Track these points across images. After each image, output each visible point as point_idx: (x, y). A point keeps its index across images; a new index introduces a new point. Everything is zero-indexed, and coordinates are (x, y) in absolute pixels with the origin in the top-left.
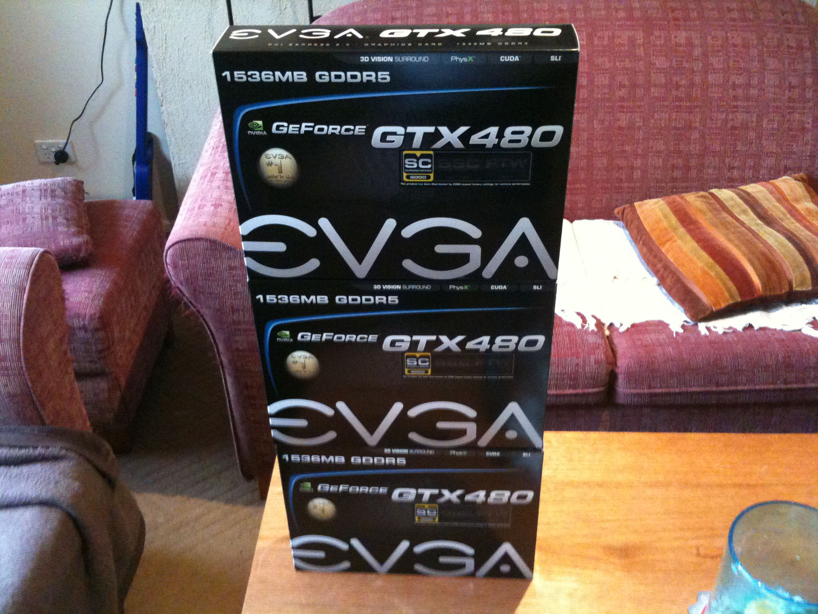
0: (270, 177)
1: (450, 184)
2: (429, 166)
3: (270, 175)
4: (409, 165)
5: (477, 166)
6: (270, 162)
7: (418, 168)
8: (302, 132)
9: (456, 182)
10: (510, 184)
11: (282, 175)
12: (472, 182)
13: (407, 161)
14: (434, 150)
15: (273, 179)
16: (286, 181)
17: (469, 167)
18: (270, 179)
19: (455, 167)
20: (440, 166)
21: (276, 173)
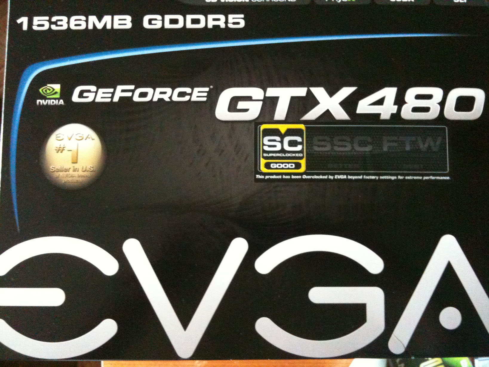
0: (58, 171)
1: (331, 177)
2: (299, 148)
3: (58, 167)
4: (270, 146)
5: (368, 149)
6: (62, 146)
7: (283, 151)
8: (116, 99)
9: (339, 174)
10: (421, 178)
11: (76, 166)
12: (363, 174)
13: (266, 140)
14: (305, 122)
15: (61, 174)
16: (82, 176)
17: (358, 149)
18: (56, 174)
19: (336, 148)
20: (316, 148)
21: (68, 165)
